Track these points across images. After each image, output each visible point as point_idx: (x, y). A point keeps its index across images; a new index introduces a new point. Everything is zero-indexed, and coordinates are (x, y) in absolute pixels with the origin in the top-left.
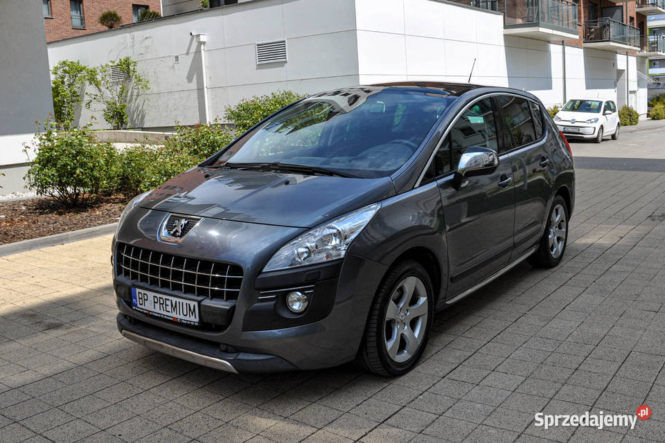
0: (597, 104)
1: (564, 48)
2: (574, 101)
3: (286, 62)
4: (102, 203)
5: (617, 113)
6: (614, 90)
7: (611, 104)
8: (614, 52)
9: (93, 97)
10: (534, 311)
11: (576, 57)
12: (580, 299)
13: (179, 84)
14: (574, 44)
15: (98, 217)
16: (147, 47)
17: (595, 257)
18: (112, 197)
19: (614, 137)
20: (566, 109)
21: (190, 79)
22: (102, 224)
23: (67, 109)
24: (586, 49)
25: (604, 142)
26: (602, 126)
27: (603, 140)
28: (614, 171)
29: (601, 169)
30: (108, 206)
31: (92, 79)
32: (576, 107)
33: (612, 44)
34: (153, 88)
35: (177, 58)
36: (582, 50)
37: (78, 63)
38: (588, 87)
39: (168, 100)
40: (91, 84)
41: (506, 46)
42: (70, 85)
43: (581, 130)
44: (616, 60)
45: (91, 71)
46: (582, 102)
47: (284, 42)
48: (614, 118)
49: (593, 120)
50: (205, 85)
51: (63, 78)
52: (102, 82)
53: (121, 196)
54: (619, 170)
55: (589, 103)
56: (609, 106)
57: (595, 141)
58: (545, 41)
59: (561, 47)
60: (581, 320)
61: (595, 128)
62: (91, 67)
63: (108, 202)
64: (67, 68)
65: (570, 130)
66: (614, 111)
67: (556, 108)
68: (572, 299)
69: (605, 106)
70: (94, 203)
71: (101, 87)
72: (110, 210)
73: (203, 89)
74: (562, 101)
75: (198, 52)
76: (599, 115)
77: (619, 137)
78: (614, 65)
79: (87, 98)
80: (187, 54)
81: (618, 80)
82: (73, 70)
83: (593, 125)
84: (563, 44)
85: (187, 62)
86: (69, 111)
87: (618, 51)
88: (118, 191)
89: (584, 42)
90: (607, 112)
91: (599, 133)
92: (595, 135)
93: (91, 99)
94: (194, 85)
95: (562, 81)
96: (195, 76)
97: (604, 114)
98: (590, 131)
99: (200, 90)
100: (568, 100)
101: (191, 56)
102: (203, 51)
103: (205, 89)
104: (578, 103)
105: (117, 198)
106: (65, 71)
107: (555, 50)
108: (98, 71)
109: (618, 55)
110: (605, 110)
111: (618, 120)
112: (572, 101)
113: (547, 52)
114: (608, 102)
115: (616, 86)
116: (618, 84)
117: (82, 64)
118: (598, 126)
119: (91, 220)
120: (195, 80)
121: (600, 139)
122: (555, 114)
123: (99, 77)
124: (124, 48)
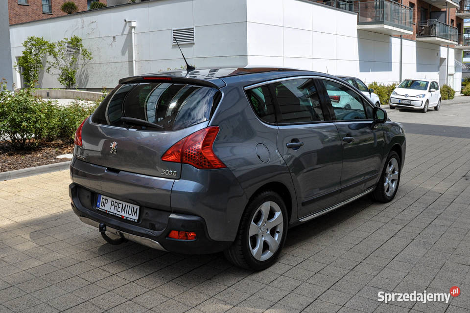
0: (425, 83)
1: (402, 41)
2: (407, 81)
3: (194, 44)
4: (44, 147)
5: (439, 91)
6: (437, 73)
7: (435, 84)
8: (439, 45)
9: (52, 64)
10: (368, 261)
11: (410, 47)
12: (407, 250)
13: (115, 57)
14: (409, 38)
15: (38, 159)
16: (93, 29)
17: (420, 211)
18: (53, 142)
19: (436, 108)
20: (401, 87)
21: (123, 53)
22: (40, 164)
23: (33, 73)
24: (417, 41)
25: (428, 112)
26: (428, 100)
27: (428, 110)
28: (437, 137)
29: (426, 134)
30: (47, 150)
31: (51, 51)
32: (409, 85)
33: (437, 39)
34: (96, 59)
35: (114, 37)
36: (415, 43)
37: (42, 39)
38: (419, 70)
39: (107, 69)
40: (50, 54)
41: (359, 38)
42: (36, 55)
43: (412, 103)
44: (440, 51)
45: (51, 45)
46: (413, 81)
47: (193, 29)
48: (437, 94)
49: (421, 96)
50: (134, 59)
51: (31, 49)
52: (59, 53)
53: (60, 142)
54: (440, 135)
55: (419, 82)
56: (434, 86)
57: (422, 111)
58: (388, 35)
59: (399, 40)
60: (407, 271)
61: (422, 101)
62: (51, 42)
63: (48, 146)
64: (34, 42)
65: (404, 102)
66: (437, 89)
67: (394, 85)
68: (400, 250)
69: (431, 85)
70: (37, 147)
71: (57, 57)
72: (49, 153)
73: (132, 61)
74: (398, 80)
75: (130, 34)
76: (426, 92)
77: (440, 108)
78: (438, 54)
79: (47, 65)
80: (122, 35)
81: (440, 65)
82: (38, 44)
83: (421, 99)
84: (401, 38)
85: (121, 41)
86: (34, 74)
87: (442, 44)
88: (58, 138)
89: (416, 37)
90: (432, 90)
91: (425, 105)
92: (423, 107)
93: (50, 66)
94: (126, 58)
95: (399, 65)
96: (127, 51)
97: (430, 91)
98: (418, 104)
99: (131, 62)
100: (403, 80)
101: (125, 37)
102: (133, 34)
103: (134, 61)
104: (410, 82)
105: (57, 144)
106: (32, 45)
107: (395, 42)
108: (56, 46)
109: (441, 47)
110: (430, 88)
111: (440, 96)
112: (406, 80)
113: (389, 43)
114: (433, 83)
115: (438, 70)
116: (440, 68)
117: (45, 40)
118: (425, 100)
119: (32, 161)
120: (127, 54)
121: (426, 110)
122: (393, 89)
123: (56, 50)
124: (77, 29)
